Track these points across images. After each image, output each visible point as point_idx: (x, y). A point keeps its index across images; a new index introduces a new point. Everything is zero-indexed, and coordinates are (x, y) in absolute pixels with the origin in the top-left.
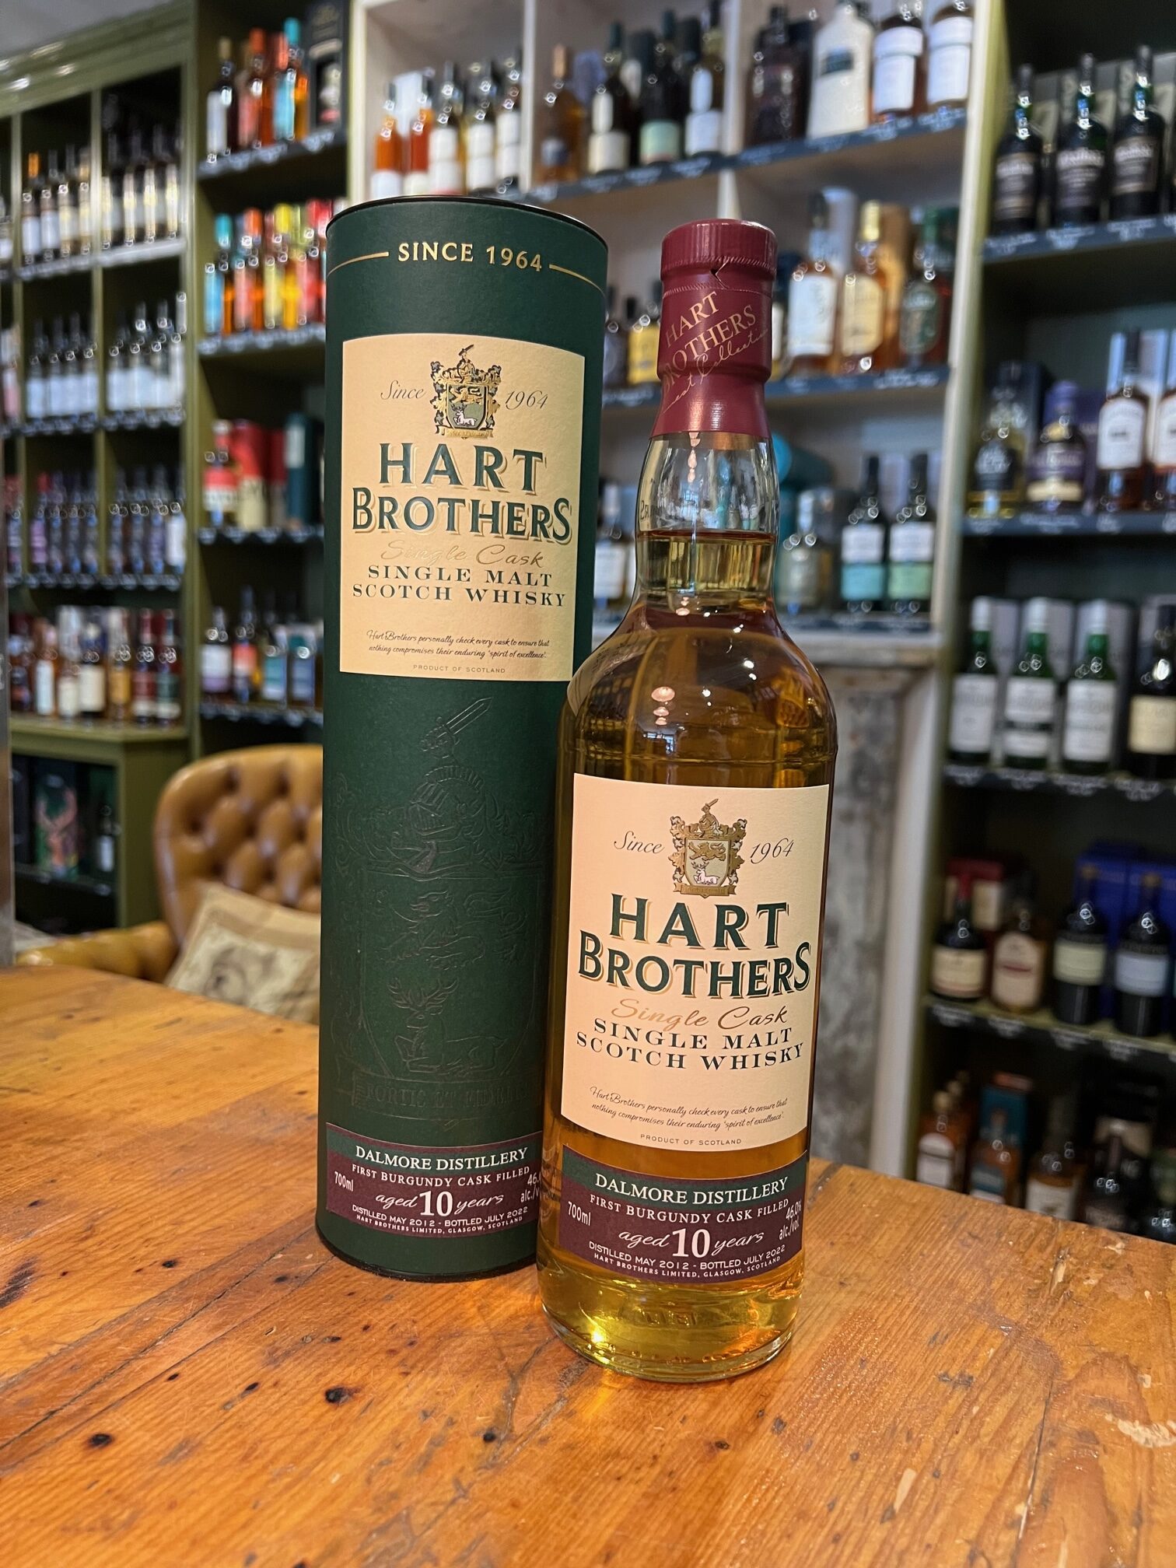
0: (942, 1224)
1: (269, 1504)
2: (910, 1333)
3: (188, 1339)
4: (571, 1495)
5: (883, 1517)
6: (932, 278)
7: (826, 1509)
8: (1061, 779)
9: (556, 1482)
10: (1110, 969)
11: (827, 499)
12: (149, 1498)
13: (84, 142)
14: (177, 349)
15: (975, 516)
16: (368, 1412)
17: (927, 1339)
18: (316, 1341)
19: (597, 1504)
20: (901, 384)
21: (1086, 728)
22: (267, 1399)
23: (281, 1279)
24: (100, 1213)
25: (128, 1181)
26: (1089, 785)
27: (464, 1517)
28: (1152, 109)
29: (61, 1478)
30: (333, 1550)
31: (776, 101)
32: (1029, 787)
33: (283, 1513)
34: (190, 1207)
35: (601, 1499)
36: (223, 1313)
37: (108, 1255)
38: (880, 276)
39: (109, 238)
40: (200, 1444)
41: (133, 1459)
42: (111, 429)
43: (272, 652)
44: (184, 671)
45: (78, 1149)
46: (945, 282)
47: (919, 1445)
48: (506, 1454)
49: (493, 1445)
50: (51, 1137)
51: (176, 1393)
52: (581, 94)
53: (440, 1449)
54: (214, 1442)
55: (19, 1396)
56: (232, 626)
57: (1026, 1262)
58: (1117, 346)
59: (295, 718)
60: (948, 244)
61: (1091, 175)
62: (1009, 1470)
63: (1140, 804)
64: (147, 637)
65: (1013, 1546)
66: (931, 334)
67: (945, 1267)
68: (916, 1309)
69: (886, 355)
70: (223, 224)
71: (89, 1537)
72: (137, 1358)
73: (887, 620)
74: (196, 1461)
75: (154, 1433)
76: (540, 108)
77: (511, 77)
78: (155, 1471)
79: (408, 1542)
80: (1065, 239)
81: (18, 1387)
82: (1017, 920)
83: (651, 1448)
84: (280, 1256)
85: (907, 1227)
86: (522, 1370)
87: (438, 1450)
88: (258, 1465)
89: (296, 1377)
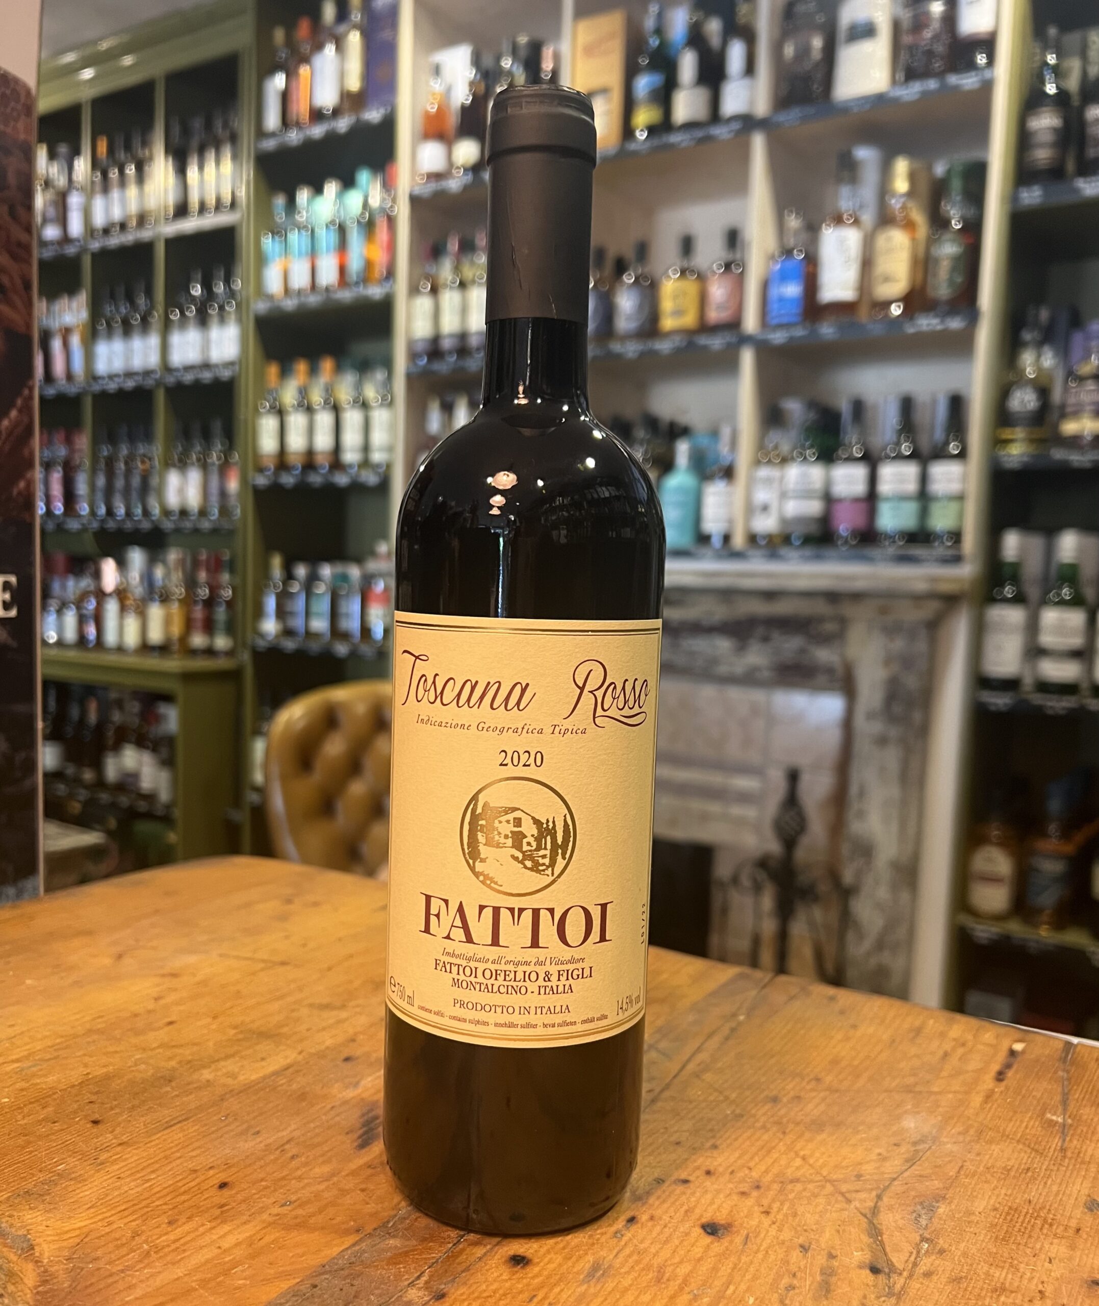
6: (960, 226)
13: (149, 125)
15: (1004, 452)
16: (750, 1244)
20: (930, 327)
29: (501, 1292)
31: (807, 66)
32: (1062, 712)
38: (909, 226)
39: (172, 210)
41: (558, 1276)
42: (170, 385)
46: (973, 230)
48: (899, 1285)
49: (881, 1278)
59: (341, 650)
60: (976, 197)
66: (959, 279)
69: (916, 300)
73: (918, 551)
75: (563, 1255)
78: (583, 1288)
80: (1092, 187)
83: (1033, 1284)
86: (874, 1213)
87: (834, 1279)
88: (674, 1286)
89: (666, 1212)
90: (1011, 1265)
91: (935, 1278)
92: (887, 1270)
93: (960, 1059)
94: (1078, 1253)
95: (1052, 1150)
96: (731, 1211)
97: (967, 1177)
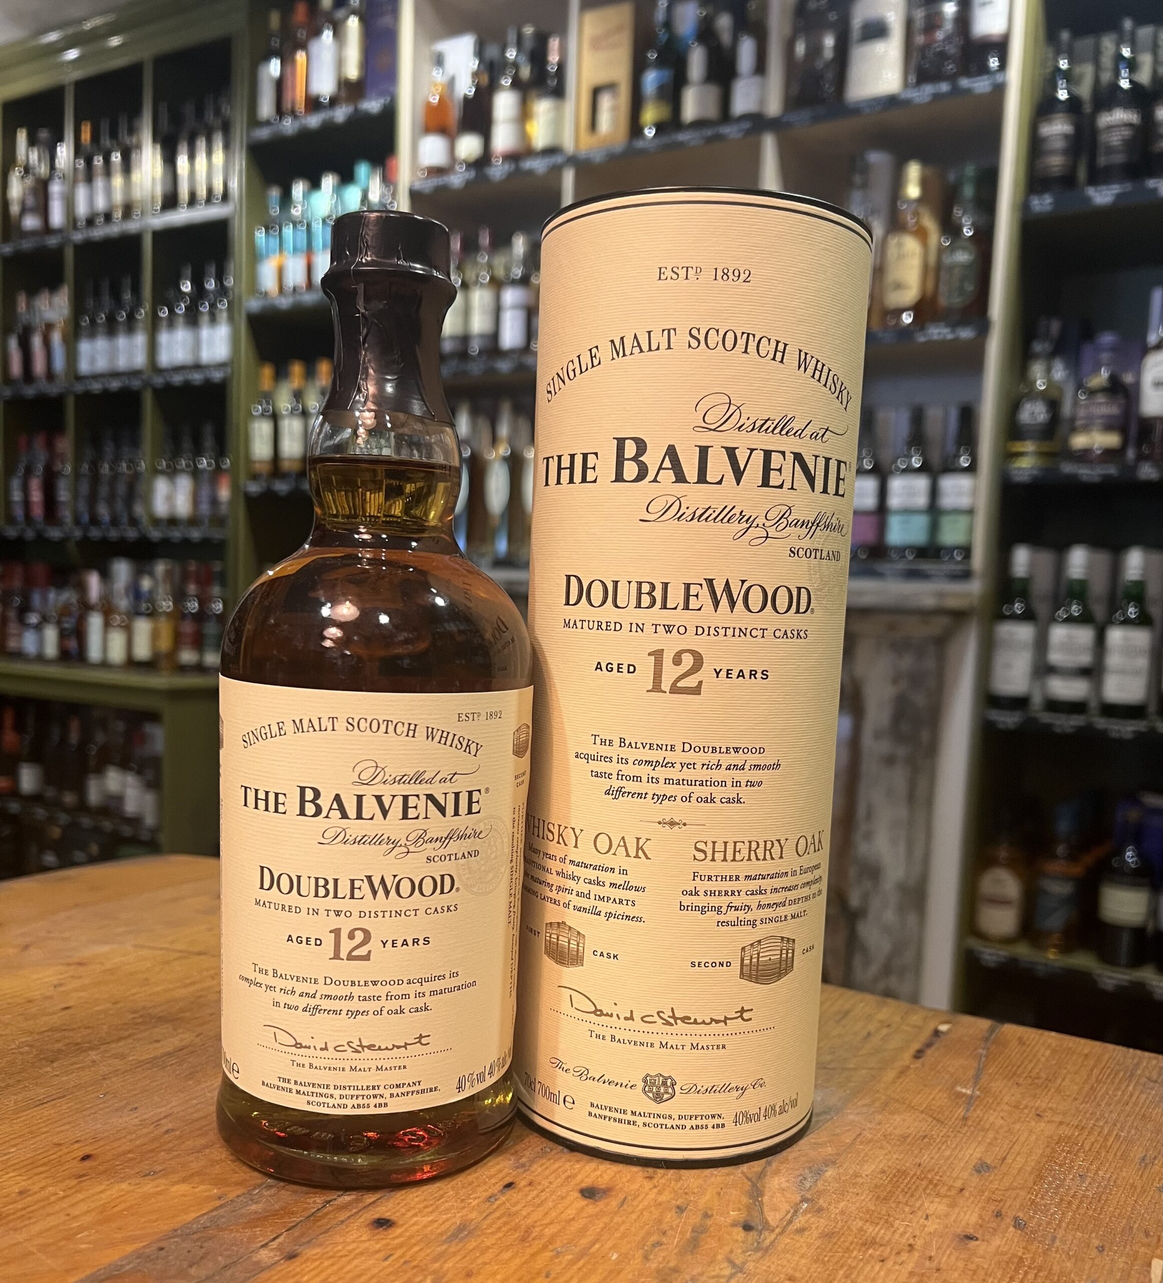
0: (1118, 1071)
1: (560, 1274)
2: (1119, 1154)
4: (841, 1272)
6: (972, 233)
8: (1101, 723)
9: (823, 1262)
12: (445, 1267)
16: (625, 1206)
17: (1137, 1160)
20: (942, 336)
21: (1122, 672)
22: (526, 1195)
26: (1129, 729)
29: (357, 1251)
32: (1070, 731)
35: (871, 1276)
38: (920, 233)
39: (160, 201)
40: (477, 1228)
41: (419, 1237)
42: (158, 386)
47: (1158, 1240)
48: (768, 1240)
49: (753, 1234)
54: (489, 1226)
58: (1157, 299)
61: (1128, 133)
64: (192, 588)
66: (970, 287)
67: (1134, 1104)
68: (1118, 1136)
69: (926, 309)
73: (930, 567)
74: (479, 1241)
75: (430, 1218)
78: (443, 1248)
80: (1103, 196)
83: (904, 1238)
85: (1085, 1072)
86: (759, 1177)
87: (703, 1236)
88: (537, 1245)
89: (547, 1178)
90: (887, 1221)
91: (807, 1233)
92: (760, 1227)
93: (882, 1039)
94: (957, 1210)
95: (953, 1119)
96: (614, 1177)
97: (861, 1143)
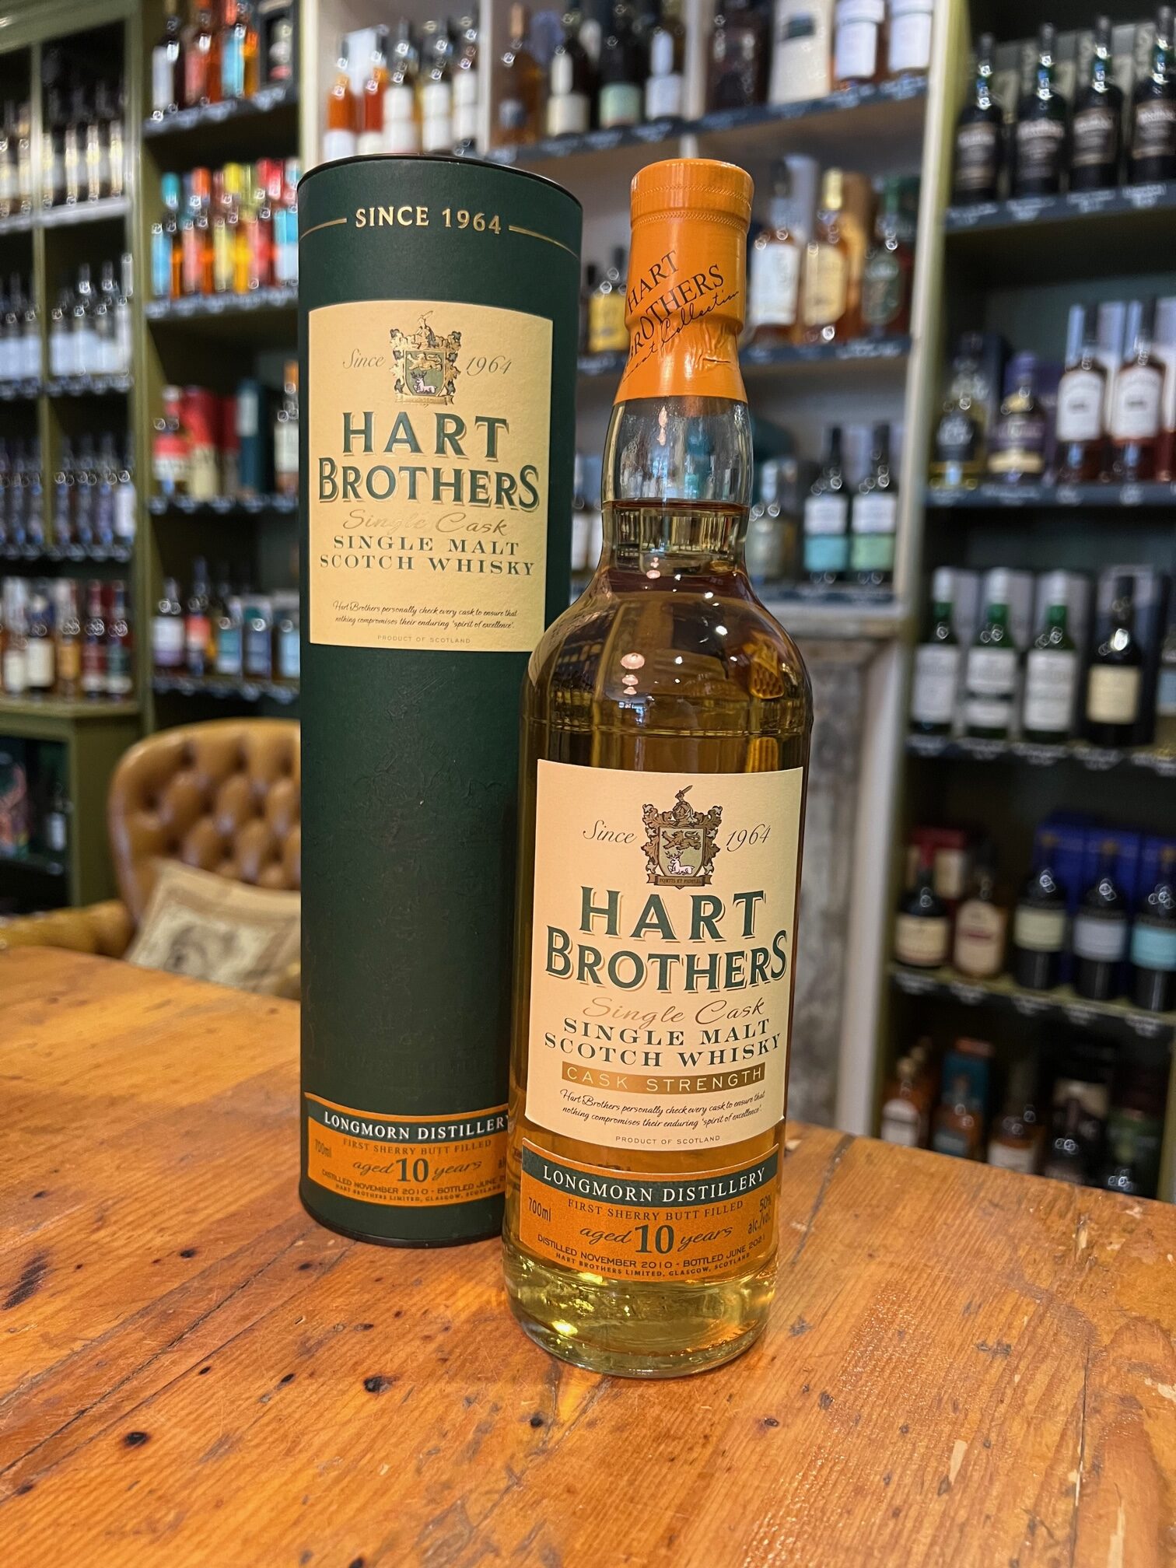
0: (962, 1193)
1: (319, 1499)
2: (943, 1303)
3: (215, 1330)
4: (626, 1478)
5: (940, 1489)
6: (895, 247)
7: (883, 1484)
8: (1022, 748)
9: (609, 1466)
10: (1069, 935)
11: (790, 469)
12: (194, 1496)
13: (23, 98)
14: (123, 312)
15: (937, 488)
16: (409, 1402)
17: (961, 1309)
18: (348, 1329)
19: (653, 1487)
20: (865, 354)
21: (1045, 698)
22: (305, 1391)
23: (305, 1267)
24: (110, 1202)
25: (133, 1169)
26: (1049, 755)
27: (521, 1505)
28: (1112, 82)
29: (100, 1480)
30: (390, 1544)
31: (736, 66)
32: (991, 757)
33: (334, 1507)
34: (202, 1195)
35: (657, 1481)
36: (248, 1304)
37: (123, 1246)
38: (842, 245)
39: (50, 198)
40: (240, 1439)
41: (173, 1457)
42: (54, 395)
43: (226, 625)
44: (135, 645)
45: (79, 1137)
46: (907, 252)
47: (966, 1415)
48: (555, 1439)
49: (541, 1430)
50: (49, 1125)
51: (211, 1387)
52: (540, 55)
53: (488, 1435)
54: (256, 1435)
55: (45, 1396)
56: (185, 598)
57: (1049, 1228)
58: (1076, 317)
59: (251, 691)
60: (910, 213)
61: (1051, 146)
62: (1057, 1438)
63: (1099, 774)
64: (96, 609)
65: (1071, 1514)
66: (894, 304)
67: (970, 1236)
68: (947, 1278)
69: (849, 324)
70: (170, 183)
71: (135, 1540)
72: (164, 1352)
73: (850, 591)
74: (239, 1457)
75: (191, 1429)
76: (498, 68)
77: (467, 36)
78: (197, 1469)
79: (466, 1532)
80: (1025, 210)
81: (45, 1387)
82: (978, 888)
83: (701, 1428)
84: (300, 1243)
85: (928, 1196)
87: (486, 1437)
88: (303, 1459)
89: (332, 1366)
90: (685, 1407)
91: (599, 1427)
96: (405, 1361)
